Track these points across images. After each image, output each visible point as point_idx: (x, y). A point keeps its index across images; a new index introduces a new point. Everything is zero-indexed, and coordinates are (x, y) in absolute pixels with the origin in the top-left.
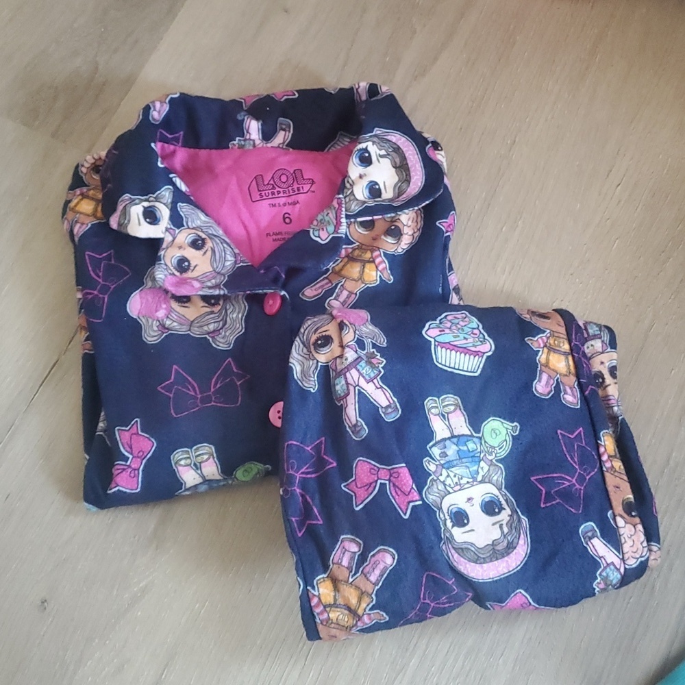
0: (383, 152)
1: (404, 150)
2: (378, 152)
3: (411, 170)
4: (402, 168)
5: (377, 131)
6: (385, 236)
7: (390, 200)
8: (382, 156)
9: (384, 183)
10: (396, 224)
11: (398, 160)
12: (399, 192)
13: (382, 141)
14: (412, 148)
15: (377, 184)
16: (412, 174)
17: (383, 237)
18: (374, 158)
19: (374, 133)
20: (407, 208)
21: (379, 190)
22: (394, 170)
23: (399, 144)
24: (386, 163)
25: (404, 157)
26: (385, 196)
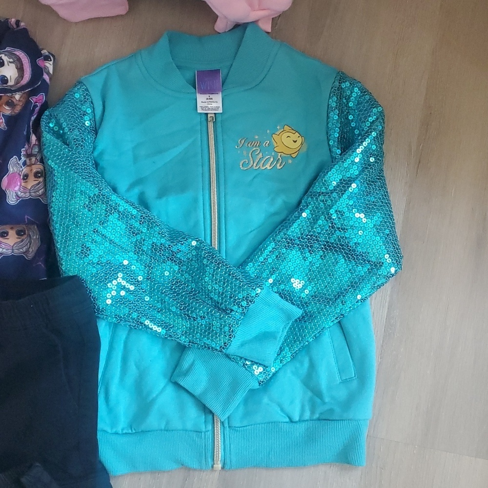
0: (11, 60)
1: (23, 60)
2: (8, 60)
3: (25, 71)
4: (20, 69)
5: (8, 49)
6: (5, 105)
7: (11, 86)
8: (11, 62)
9: (10, 76)
10: (12, 99)
11: (19, 65)
12: (17, 82)
13: (10, 54)
14: (27, 60)
15: (5, 77)
16: (25, 73)
17: (4, 106)
18: (6, 63)
19: (6, 50)
20: (18, 92)
21: (7, 80)
22: (16, 70)
23: (20, 56)
24: (13, 66)
25: (22, 64)
26: (10, 83)
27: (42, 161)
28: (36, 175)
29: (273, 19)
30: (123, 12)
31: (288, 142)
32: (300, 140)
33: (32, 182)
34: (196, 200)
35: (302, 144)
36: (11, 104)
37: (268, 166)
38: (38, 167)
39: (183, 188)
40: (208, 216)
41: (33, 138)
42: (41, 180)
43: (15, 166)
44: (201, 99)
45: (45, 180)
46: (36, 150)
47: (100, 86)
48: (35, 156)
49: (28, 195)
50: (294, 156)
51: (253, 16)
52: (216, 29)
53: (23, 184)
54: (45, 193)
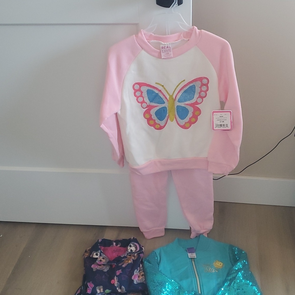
4: (136, 248)
5: (133, 243)
6: (132, 257)
8: (133, 246)
12: (135, 251)
13: (133, 244)
14: (138, 245)
15: (132, 250)
16: (138, 248)
20: (136, 253)
23: (136, 244)
25: (136, 246)
26: (133, 252)
27: (144, 271)
28: (142, 275)
29: (207, 234)
30: (163, 235)
31: (219, 265)
32: (222, 264)
33: (141, 278)
34: (192, 281)
35: (223, 265)
36: (134, 256)
37: (213, 271)
38: (143, 273)
39: (187, 278)
40: (197, 287)
41: (141, 265)
42: (144, 276)
43: (136, 272)
44: (189, 254)
45: (145, 277)
46: (142, 268)
47: (159, 252)
48: (142, 270)
49: (140, 281)
50: (221, 268)
51: (202, 231)
52: (191, 237)
53: (138, 279)
54: (145, 280)
